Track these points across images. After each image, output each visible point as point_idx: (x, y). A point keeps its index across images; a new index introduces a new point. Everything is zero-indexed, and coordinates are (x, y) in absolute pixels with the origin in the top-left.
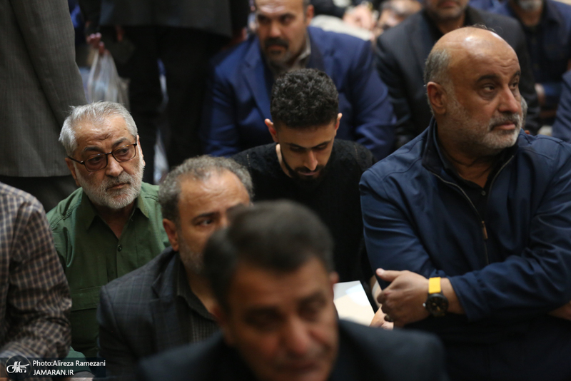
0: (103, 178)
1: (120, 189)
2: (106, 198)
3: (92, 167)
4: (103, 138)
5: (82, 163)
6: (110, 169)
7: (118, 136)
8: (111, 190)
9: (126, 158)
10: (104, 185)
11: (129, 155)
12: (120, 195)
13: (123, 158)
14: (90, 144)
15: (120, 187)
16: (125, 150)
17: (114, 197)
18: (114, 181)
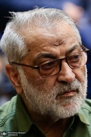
0: (54, 85)
1: (71, 97)
2: (54, 106)
3: (45, 72)
4: (57, 44)
5: (36, 68)
6: (64, 75)
7: (71, 43)
8: (61, 98)
9: (77, 65)
10: (55, 91)
11: (79, 62)
12: (69, 104)
13: (74, 64)
14: (44, 50)
15: (71, 94)
16: (76, 57)
17: (64, 106)
18: (66, 88)
